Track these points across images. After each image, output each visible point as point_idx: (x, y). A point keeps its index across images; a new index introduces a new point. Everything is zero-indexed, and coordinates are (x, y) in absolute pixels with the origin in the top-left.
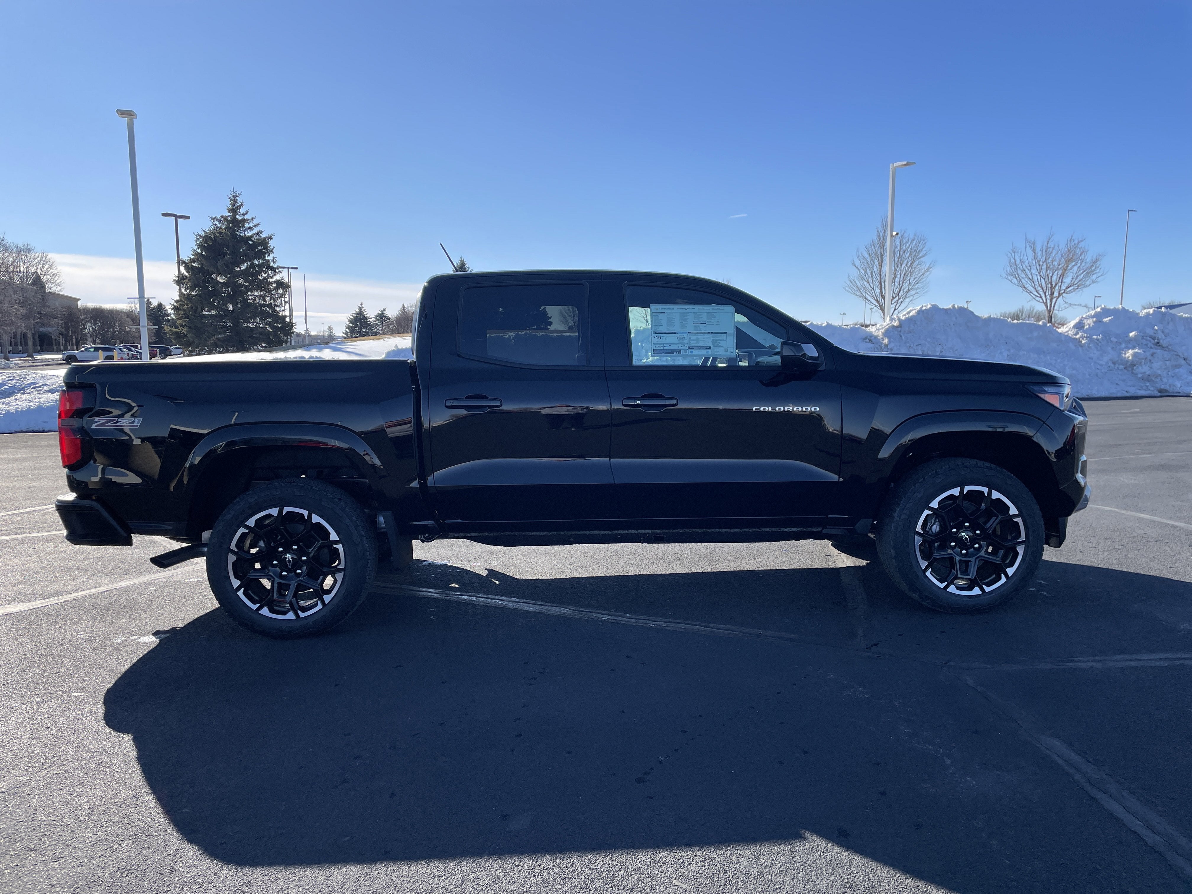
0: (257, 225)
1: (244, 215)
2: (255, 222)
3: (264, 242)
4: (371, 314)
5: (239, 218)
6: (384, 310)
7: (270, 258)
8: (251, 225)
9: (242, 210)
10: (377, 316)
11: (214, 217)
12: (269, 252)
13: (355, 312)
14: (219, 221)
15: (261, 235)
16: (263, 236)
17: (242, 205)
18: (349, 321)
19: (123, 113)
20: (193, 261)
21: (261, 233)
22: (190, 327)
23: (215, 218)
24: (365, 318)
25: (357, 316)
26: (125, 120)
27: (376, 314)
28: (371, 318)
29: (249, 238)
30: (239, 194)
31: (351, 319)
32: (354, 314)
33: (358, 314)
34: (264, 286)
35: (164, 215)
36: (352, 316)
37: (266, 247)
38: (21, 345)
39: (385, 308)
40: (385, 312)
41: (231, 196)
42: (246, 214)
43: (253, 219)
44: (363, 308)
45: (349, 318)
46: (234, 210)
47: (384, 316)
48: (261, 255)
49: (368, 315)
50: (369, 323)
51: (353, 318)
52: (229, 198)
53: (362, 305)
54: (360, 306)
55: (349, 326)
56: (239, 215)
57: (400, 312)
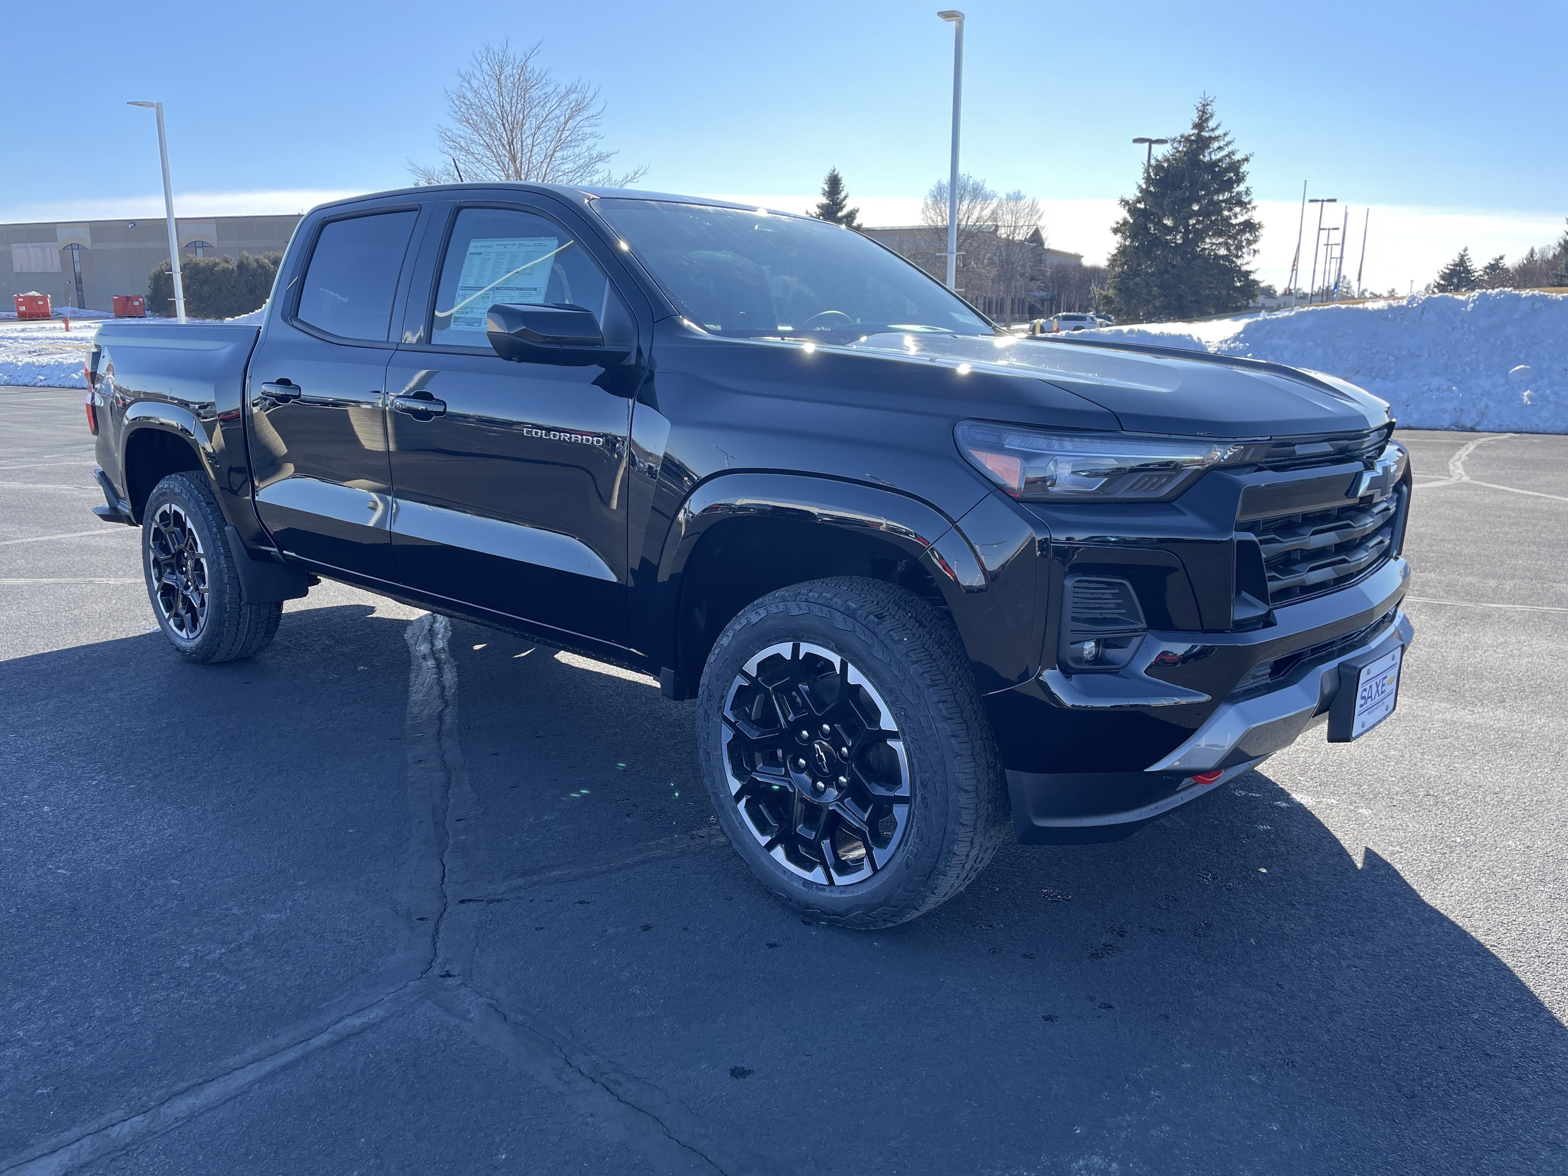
0: (1230, 143)
1: (1213, 130)
2: (1227, 139)
3: (1235, 167)
4: (1478, 264)
5: (1205, 134)
6: (1501, 258)
7: (1242, 188)
8: (1222, 143)
9: (1212, 124)
10: (1486, 268)
11: (1173, 137)
12: (1240, 179)
13: (1452, 262)
14: (1180, 142)
15: (1233, 157)
16: (1237, 157)
17: (1211, 116)
18: (1440, 276)
19: (947, 15)
20: (1139, 201)
21: (1234, 154)
22: (1120, 290)
23: (1174, 139)
24: (1468, 272)
25: (1455, 269)
26: (953, 24)
27: (1486, 264)
28: (1476, 272)
29: (1215, 164)
30: (1211, 101)
31: (1445, 273)
32: (1451, 265)
33: (1456, 265)
34: (1223, 228)
35: (1135, 141)
36: (1448, 268)
37: (1237, 173)
38: (1018, 313)
39: (1502, 254)
40: (1501, 261)
41: (1200, 105)
42: (1217, 128)
43: (1225, 135)
44: (1467, 255)
45: (1442, 271)
46: (1200, 126)
47: (1498, 268)
48: (1228, 185)
49: (1472, 268)
50: (1472, 278)
51: (1447, 271)
52: (1197, 109)
53: (1465, 250)
54: (1463, 253)
55: (1439, 284)
56: (1207, 132)
57: (1525, 262)
